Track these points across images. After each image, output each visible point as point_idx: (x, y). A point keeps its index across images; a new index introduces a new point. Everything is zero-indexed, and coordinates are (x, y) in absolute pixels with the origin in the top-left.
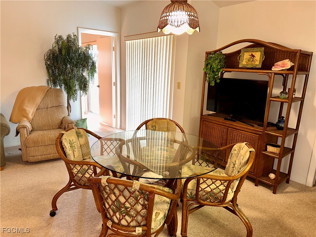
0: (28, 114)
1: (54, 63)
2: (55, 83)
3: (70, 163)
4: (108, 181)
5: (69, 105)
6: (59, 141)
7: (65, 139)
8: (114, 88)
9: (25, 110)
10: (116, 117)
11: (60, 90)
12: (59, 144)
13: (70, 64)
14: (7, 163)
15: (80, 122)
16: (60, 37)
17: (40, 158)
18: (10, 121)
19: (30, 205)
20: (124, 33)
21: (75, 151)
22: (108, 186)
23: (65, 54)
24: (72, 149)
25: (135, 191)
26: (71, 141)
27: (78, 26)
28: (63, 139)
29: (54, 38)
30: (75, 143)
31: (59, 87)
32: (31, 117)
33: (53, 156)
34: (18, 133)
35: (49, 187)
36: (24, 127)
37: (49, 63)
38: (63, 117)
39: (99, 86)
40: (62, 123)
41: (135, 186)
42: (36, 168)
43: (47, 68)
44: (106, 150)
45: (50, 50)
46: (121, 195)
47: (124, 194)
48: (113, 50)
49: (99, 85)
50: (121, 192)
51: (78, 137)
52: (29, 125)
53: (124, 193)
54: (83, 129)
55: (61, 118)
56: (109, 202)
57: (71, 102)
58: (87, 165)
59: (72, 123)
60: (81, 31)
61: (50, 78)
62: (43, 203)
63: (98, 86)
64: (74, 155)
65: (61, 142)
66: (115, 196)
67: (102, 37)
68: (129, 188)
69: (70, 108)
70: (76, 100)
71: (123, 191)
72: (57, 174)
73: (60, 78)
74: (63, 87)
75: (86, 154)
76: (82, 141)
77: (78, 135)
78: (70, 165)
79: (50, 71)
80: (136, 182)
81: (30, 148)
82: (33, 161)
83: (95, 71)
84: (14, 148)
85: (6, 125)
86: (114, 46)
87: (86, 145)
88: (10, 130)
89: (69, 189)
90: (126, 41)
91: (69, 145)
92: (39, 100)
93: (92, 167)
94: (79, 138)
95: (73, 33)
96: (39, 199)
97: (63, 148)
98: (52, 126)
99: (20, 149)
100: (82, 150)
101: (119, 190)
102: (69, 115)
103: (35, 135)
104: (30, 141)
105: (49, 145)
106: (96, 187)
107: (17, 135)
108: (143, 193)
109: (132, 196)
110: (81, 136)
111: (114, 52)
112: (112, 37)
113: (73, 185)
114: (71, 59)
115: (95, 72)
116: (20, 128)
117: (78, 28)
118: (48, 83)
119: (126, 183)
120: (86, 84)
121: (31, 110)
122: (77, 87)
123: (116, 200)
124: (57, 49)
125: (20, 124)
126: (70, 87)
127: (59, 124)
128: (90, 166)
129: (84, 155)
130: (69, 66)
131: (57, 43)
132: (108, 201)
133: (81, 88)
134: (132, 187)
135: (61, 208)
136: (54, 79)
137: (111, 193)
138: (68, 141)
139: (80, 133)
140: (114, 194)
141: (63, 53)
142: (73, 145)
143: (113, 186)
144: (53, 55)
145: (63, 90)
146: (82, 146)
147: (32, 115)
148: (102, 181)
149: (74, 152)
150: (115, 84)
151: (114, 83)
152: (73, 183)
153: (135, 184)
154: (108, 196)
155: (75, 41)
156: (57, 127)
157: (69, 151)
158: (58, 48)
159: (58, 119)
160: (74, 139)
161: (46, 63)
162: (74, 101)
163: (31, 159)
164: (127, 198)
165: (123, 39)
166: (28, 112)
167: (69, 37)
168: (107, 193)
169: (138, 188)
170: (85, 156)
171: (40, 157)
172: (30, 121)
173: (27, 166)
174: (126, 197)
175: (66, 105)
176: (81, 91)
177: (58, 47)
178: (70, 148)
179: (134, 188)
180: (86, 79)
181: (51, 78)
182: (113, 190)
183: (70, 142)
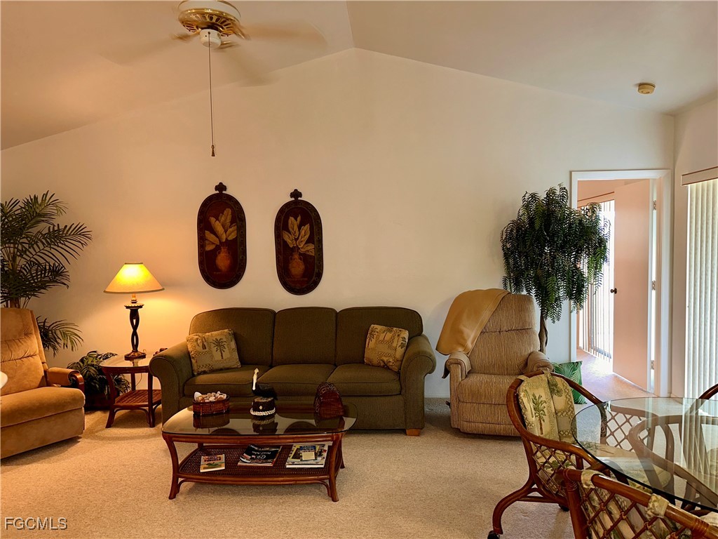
0: (465, 340)
1: (517, 245)
2: (518, 285)
3: (530, 438)
4: (594, 480)
5: (544, 330)
6: (513, 393)
7: (526, 390)
8: (653, 294)
9: (461, 332)
10: (656, 365)
11: (527, 299)
12: (512, 399)
13: (550, 246)
14: (427, 425)
15: (566, 369)
16: (533, 196)
17: (481, 427)
18: (436, 349)
19: (455, 509)
20: (682, 167)
21: (544, 421)
22: (596, 491)
23: (540, 228)
24: (537, 414)
25: (655, 518)
26: (537, 398)
27: (572, 169)
28: (521, 390)
29: (521, 199)
30: (545, 404)
31: (525, 293)
32: (470, 345)
33: (504, 429)
34: (447, 372)
35: (491, 487)
36: (458, 363)
37: (509, 246)
38: (529, 352)
39: (615, 291)
40: (526, 364)
41: (653, 505)
42: (472, 446)
43: (505, 255)
44: (612, 434)
45: (513, 222)
46: (623, 519)
47: (632, 521)
48: (654, 208)
49: (616, 289)
50: (625, 513)
51: (551, 392)
52: (465, 360)
53: (632, 516)
54: (563, 378)
55: (527, 353)
56: (600, 530)
57: (548, 322)
58: (563, 451)
59: (546, 366)
60: (577, 178)
61: (509, 273)
62: (479, 514)
63: (612, 291)
64: (541, 428)
65: (518, 395)
66: (612, 519)
67: (627, 182)
68: (641, 507)
69: (546, 336)
70: (558, 320)
71: (629, 510)
72: (509, 467)
73: (528, 275)
74: (533, 292)
75: (567, 433)
76: (560, 402)
77: (553, 388)
78: (531, 443)
79: (511, 261)
80: (657, 498)
81: (465, 404)
82: (468, 430)
83: (605, 258)
84: (438, 400)
85: (431, 355)
86: (655, 199)
87: (567, 413)
88: (435, 363)
89: (526, 496)
90: (689, 185)
91: (532, 405)
92: (486, 315)
93: (573, 457)
94: (554, 396)
95: (560, 185)
96: (473, 504)
97: (519, 409)
98: (507, 369)
99: (449, 404)
100: (559, 421)
101: (620, 508)
102: (541, 350)
103: (475, 379)
104: (465, 390)
105: (499, 404)
106: (572, 488)
107: (445, 376)
108: (676, 528)
109: (649, 527)
110: (558, 392)
111: (655, 212)
112: (651, 181)
113: (535, 490)
114: (552, 237)
115: (604, 260)
116: (451, 364)
117: (571, 173)
118: (505, 285)
119: (634, 495)
120: (583, 286)
121: (471, 334)
122: (562, 293)
123: (612, 528)
124: (525, 218)
125: (452, 357)
126: (547, 292)
127: (520, 367)
128: (570, 455)
129: (562, 433)
130: (547, 250)
131: (527, 207)
132: (596, 528)
133: (570, 295)
134: (647, 506)
135: (509, 535)
136: (516, 276)
137: (602, 510)
138: (531, 397)
139: (556, 385)
140: (610, 514)
141: (537, 226)
142: (541, 407)
143: (606, 495)
144: (518, 229)
145: (534, 297)
146: (559, 414)
147: (472, 343)
148: (582, 478)
149: (542, 422)
150: (657, 286)
151: (653, 283)
152: (535, 486)
153: (655, 501)
154: (597, 515)
155: (563, 199)
156: (517, 371)
157: (531, 417)
158: (529, 217)
159: (519, 355)
160: (543, 394)
161: (504, 246)
162: (554, 322)
163: (466, 427)
164: (638, 531)
165: (679, 179)
166: (465, 335)
167: (551, 193)
168: (594, 507)
169: (662, 513)
170: (565, 437)
171: (480, 425)
172: (468, 354)
173: (457, 438)
174: (636, 529)
175: (537, 329)
176: (572, 302)
177: (528, 214)
178: (534, 412)
179: (651, 509)
180: (582, 275)
181: (512, 275)
182: (606, 504)
183: (535, 398)
